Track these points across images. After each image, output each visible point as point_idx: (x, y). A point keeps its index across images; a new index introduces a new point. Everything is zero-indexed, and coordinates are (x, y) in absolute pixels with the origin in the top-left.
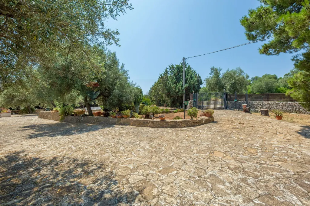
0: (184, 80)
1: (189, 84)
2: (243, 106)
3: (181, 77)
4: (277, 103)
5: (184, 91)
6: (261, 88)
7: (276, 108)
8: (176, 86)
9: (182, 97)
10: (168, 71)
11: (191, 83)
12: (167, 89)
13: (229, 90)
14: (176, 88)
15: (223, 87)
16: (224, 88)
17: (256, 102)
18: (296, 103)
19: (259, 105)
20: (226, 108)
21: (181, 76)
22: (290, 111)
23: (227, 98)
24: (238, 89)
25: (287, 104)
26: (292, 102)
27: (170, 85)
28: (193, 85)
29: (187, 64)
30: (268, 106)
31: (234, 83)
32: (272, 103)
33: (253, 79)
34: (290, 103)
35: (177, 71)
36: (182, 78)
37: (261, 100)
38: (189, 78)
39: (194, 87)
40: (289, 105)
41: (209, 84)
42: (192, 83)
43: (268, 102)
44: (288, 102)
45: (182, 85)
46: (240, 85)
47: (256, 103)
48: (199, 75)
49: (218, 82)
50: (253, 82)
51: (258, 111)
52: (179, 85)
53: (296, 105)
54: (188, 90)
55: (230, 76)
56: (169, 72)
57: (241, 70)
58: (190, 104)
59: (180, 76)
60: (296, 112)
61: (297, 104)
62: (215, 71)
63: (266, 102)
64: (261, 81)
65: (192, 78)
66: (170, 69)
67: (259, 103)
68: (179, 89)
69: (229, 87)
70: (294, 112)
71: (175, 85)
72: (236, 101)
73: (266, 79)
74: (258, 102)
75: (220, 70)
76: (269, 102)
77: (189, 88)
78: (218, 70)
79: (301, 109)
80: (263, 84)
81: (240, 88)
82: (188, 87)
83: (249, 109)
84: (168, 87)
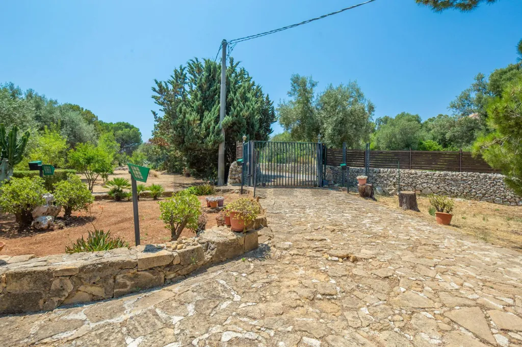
0: (222, 105)
1: (236, 116)
2: (360, 179)
3: (217, 96)
4: (428, 175)
5: (223, 135)
6: (394, 140)
7: (425, 185)
8: (201, 120)
9: (217, 151)
10: (185, 76)
11: (241, 114)
12: (176, 128)
13: (331, 137)
14: (200, 125)
15: (317, 130)
16: (321, 131)
17: (386, 170)
18: (465, 175)
19: (390, 177)
20: (323, 184)
21: (216, 92)
22: (454, 193)
23: (325, 157)
24: (350, 136)
25: (447, 177)
26: (457, 173)
27: (185, 117)
28: (249, 119)
29: (237, 64)
30: (411, 180)
31: (342, 122)
32: (419, 174)
33: (380, 120)
34: (453, 175)
35: (208, 77)
36: (219, 97)
37: (396, 167)
38: (237, 99)
39: (250, 125)
40: (452, 179)
41: (284, 119)
42: (245, 113)
43: (410, 171)
44: (450, 173)
45: (218, 117)
46: (354, 126)
47: (386, 172)
48: (267, 98)
49: (306, 117)
50: (379, 128)
51: (390, 193)
52: (209, 117)
53: (464, 180)
54: (233, 131)
55: (333, 101)
56: (187, 81)
57: (358, 91)
58: (234, 173)
59: (214, 91)
60: (465, 197)
61: (466, 177)
62: (301, 87)
63: (407, 171)
64: (393, 125)
65: (245, 99)
66: (192, 72)
67: (393, 173)
68: (208, 128)
69: (330, 131)
70: (460, 197)
71: (199, 117)
72: (344, 168)
73: (404, 122)
74: (389, 170)
75: (313, 85)
76: (413, 171)
77: (235, 127)
78: (308, 86)
79: (474, 190)
80: (397, 130)
81: (355, 136)
82: (234, 124)
83: (372, 187)
84: (178, 121)
